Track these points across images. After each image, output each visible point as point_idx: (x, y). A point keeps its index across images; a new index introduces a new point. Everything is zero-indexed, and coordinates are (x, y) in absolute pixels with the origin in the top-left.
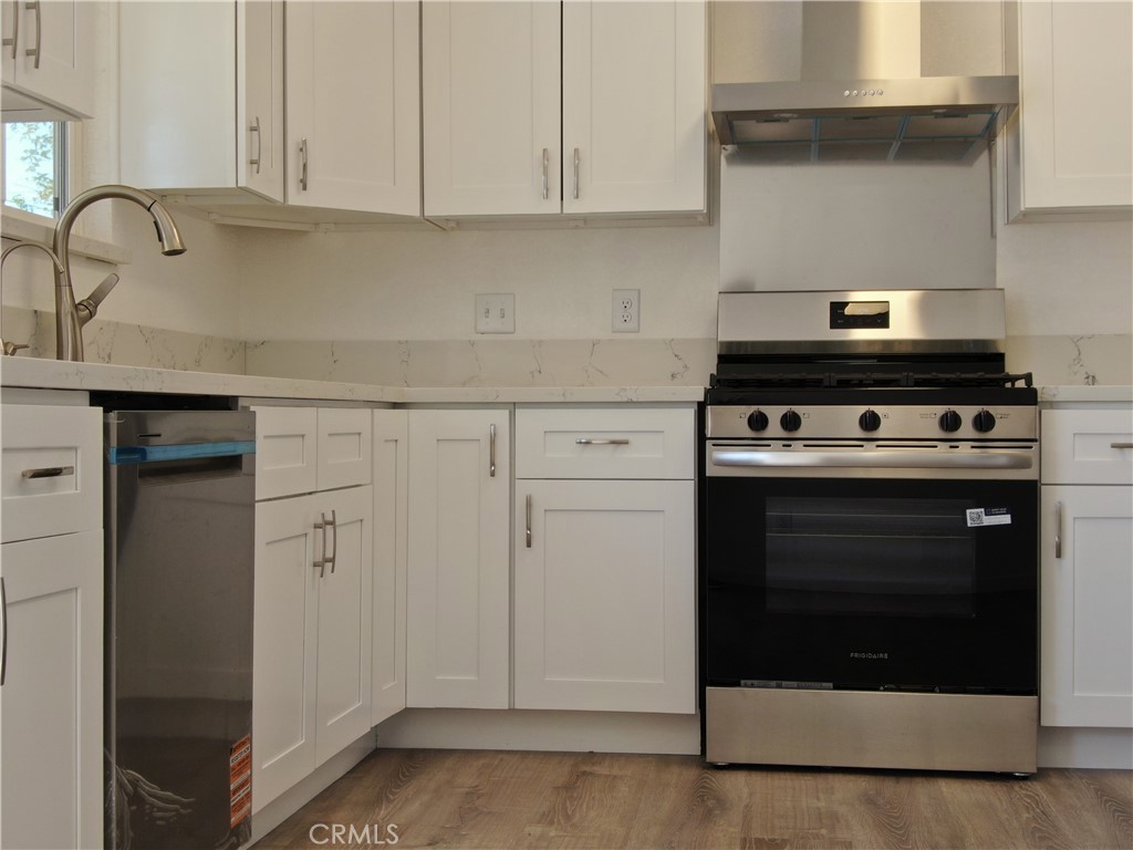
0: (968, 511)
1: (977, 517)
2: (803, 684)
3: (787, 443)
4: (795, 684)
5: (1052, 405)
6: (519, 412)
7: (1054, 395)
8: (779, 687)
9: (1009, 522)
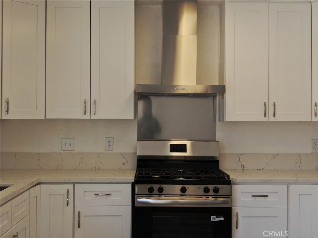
0: (211, 216)
1: (214, 218)
3: (159, 196)
5: (235, 184)
6: (76, 185)
7: (235, 181)
9: (223, 220)
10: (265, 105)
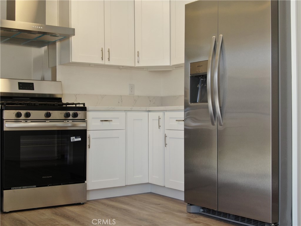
0: (71, 138)
1: (73, 139)
2: (28, 187)
3: (26, 121)
4: (26, 187)
8: (22, 188)
9: (81, 140)
10: (102, 50)
